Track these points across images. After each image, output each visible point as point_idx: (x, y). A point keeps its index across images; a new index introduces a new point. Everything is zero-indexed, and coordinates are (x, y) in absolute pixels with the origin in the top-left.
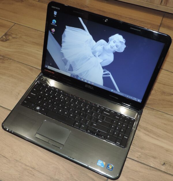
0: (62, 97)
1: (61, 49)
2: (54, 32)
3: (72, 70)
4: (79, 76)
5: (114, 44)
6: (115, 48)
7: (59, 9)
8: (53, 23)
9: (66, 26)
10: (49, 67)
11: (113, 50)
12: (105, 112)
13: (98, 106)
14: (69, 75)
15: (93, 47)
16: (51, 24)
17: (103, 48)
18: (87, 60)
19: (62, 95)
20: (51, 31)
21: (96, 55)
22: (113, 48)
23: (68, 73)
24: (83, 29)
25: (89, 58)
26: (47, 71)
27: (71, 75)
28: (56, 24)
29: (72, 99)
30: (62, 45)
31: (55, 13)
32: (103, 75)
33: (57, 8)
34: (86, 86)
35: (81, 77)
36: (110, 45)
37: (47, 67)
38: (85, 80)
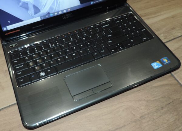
0: (52, 45)
3: (39, 11)
4: (50, 13)
10: (10, 27)
12: (103, 26)
13: (92, 26)
14: (38, 19)
19: (50, 44)
23: (36, 17)
26: (9, 33)
27: (41, 17)
34: (64, 18)
35: (53, 12)
37: (7, 28)
38: (59, 11)
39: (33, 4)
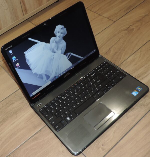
0: (64, 98)
1: (32, 71)
2: (19, 66)
3: (49, 77)
4: (56, 76)
5: (60, 34)
6: (62, 35)
7: (12, 46)
8: (14, 60)
9: (24, 53)
11: (61, 38)
15: (50, 48)
16: (13, 62)
17: (56, 42)
18: (53, 60)
20: (17, 67)
21: (55, 51)
22: (60, 36)
24: (36, 43)
25: (52, 57)
26: (34, 98)
27: (51, 81)
28: (16, 58)
29: (71, 92)
30: (31, 68)
31: (11, 52)
32: (68, 58)
33: (10, 47)
34: (64, 77)
35: (58, 75)
36: (58, 36)
37: (32, 95)
38: (61, 73)
39: (45, 74)
